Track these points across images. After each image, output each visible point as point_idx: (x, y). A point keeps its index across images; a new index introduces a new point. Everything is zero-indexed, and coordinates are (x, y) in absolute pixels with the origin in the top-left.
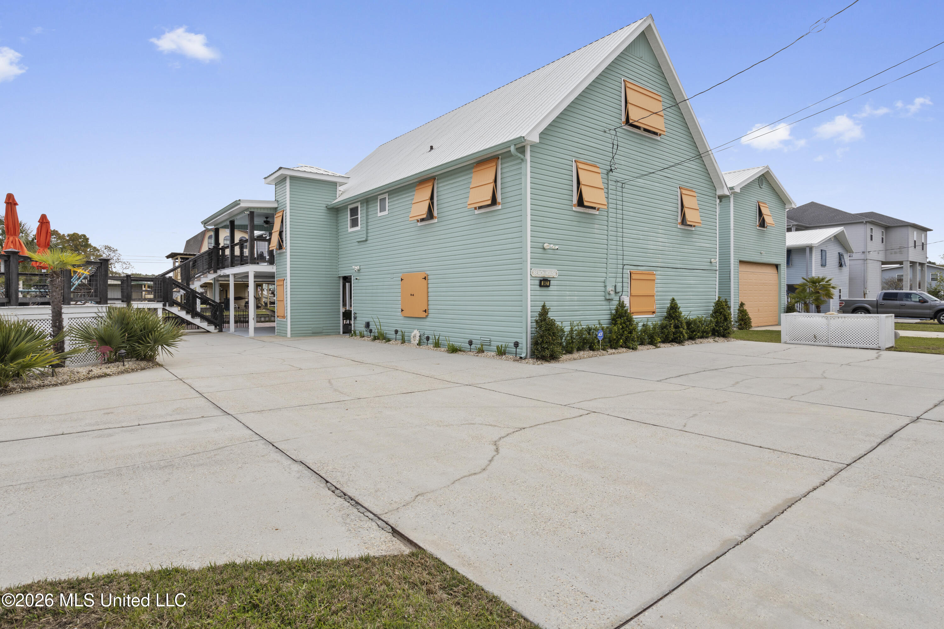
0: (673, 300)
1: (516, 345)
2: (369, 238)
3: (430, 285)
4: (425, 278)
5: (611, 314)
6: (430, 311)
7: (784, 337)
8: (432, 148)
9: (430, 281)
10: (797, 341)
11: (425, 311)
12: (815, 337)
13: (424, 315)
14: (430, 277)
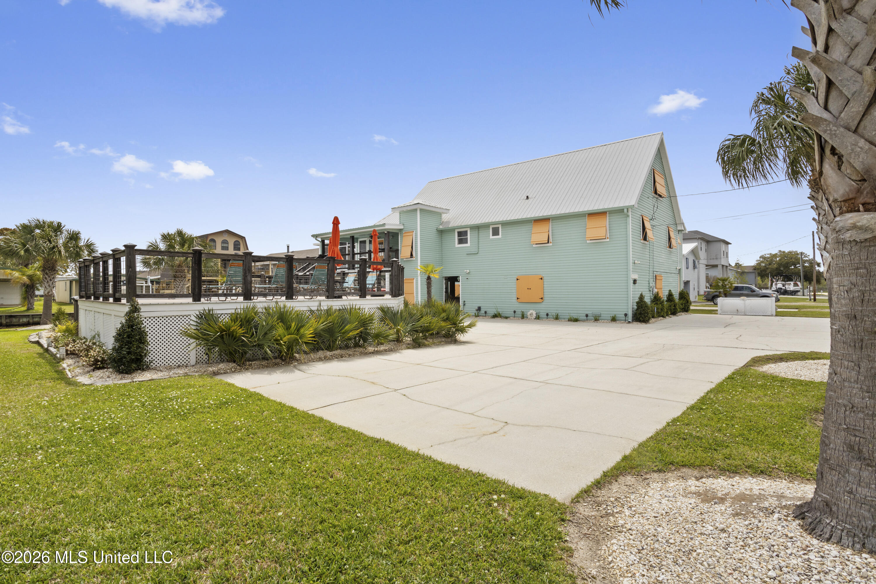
0: (670, 291)
1: (626, 315)
2: (480, 252)
3: (545, 283)
4: (541, 279)
5: (651, 299)
6: (545, 299)
7: (719, 312)
8: (527, 197)
9: (545, 281)
10: (724, 313)
11: (542, 298)
12: (737, 311)
13: (541, 300)
14: (545, 278)
